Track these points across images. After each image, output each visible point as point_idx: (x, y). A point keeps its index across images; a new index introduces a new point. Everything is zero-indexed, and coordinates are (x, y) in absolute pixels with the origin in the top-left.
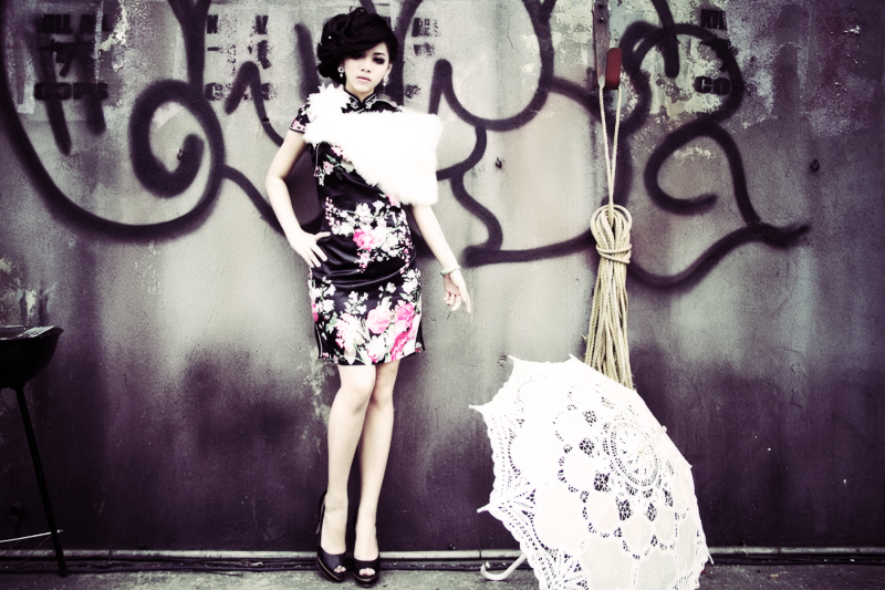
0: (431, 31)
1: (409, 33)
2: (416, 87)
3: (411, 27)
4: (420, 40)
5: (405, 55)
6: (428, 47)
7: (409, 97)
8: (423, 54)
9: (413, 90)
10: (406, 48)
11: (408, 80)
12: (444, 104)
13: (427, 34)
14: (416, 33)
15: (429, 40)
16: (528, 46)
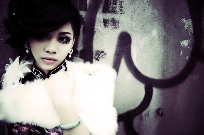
0: (117, 9)
1: (100, 10)
2: (103, 52)
3: (102, 5)
4: (109, 16)
5: (96, 27)
6: (114, 22)
7: (97, 59)
8: (110, 27)
9: (100, 54)
10: (97, 21)
11: (97, 46)
12: (123, 65)
13: (114, 12)
14: (105, 11)
15: (116, 17)
16: (186, 26)
